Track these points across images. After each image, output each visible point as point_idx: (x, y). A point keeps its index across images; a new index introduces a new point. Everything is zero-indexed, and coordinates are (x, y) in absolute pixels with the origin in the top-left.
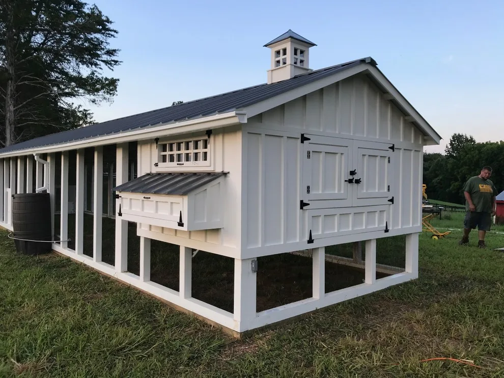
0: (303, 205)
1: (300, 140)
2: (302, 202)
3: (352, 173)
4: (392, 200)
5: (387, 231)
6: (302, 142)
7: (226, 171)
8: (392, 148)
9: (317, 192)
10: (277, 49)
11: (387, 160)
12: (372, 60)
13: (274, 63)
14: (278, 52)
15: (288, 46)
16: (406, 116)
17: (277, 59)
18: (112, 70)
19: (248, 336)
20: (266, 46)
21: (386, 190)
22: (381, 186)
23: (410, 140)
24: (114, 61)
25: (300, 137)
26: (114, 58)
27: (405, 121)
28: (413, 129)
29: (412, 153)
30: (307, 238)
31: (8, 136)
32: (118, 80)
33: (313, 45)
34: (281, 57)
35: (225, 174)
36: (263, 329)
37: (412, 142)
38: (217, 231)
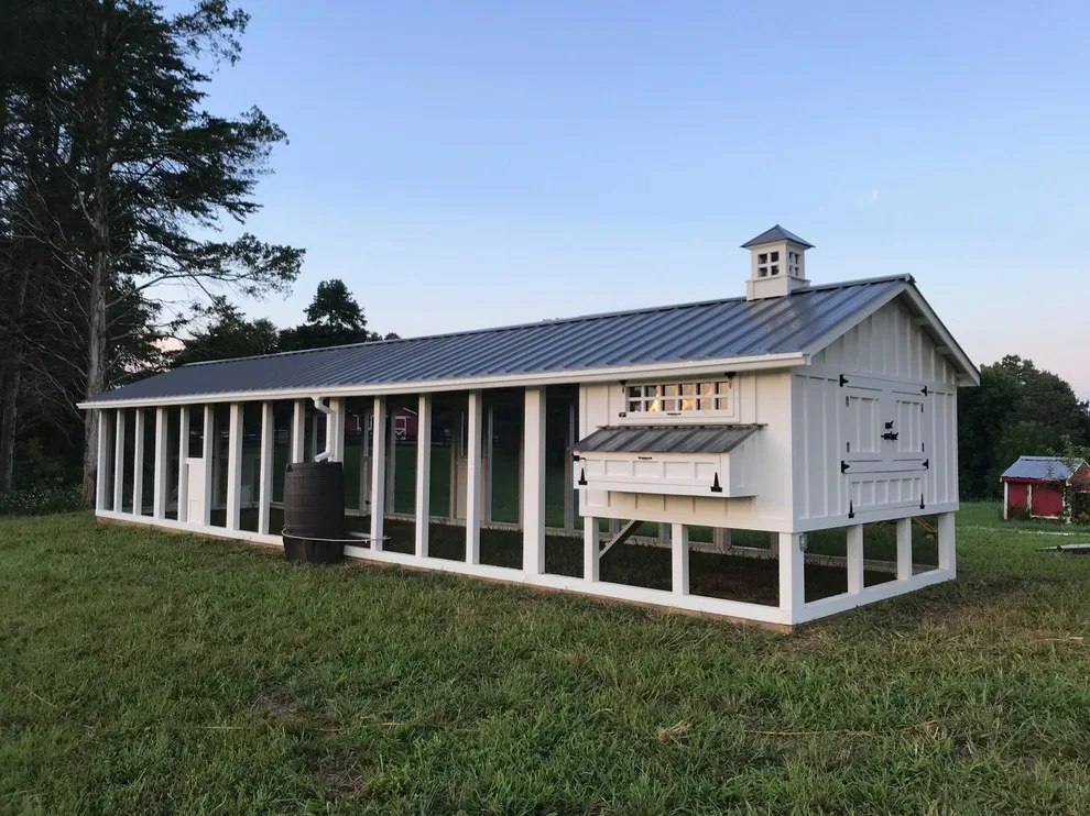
0: (844, 467)
1: (838, 383)
2: (843, 462)
3: (888, 426)
4: (926, 464)
5: (922, 507)
6: (841, 385)
7: (760, 422)
8: (925, 391)
9: (856, 450)
10: (763, 252)
11: (919, 407)
12: (911, 277)
13: (757, 271)
14: (763, 258)
15: (782, 249)
16: (937, 345)
17: (763, 266)
18: (243, 222)
19: (800, 630)
20: (743, 246)
21: (920, 450)
22: (915, 444)
23: (942, 379)
24: (245, 204)
25: (838, 378)
26: (244, 198)
27: (936, 353)
28: (944, 364)
29: (945, 396)
30: (848, 512)
31: (94, 358)
32: (303, 251)
33: (809, 246)
34: (769, 264)
35: (760, 427)
36: (814, 623)
37: (945, 381)
38: (749, 499)
